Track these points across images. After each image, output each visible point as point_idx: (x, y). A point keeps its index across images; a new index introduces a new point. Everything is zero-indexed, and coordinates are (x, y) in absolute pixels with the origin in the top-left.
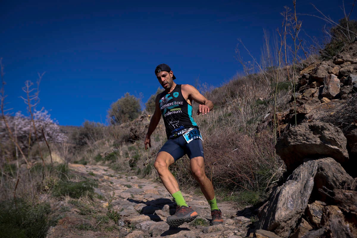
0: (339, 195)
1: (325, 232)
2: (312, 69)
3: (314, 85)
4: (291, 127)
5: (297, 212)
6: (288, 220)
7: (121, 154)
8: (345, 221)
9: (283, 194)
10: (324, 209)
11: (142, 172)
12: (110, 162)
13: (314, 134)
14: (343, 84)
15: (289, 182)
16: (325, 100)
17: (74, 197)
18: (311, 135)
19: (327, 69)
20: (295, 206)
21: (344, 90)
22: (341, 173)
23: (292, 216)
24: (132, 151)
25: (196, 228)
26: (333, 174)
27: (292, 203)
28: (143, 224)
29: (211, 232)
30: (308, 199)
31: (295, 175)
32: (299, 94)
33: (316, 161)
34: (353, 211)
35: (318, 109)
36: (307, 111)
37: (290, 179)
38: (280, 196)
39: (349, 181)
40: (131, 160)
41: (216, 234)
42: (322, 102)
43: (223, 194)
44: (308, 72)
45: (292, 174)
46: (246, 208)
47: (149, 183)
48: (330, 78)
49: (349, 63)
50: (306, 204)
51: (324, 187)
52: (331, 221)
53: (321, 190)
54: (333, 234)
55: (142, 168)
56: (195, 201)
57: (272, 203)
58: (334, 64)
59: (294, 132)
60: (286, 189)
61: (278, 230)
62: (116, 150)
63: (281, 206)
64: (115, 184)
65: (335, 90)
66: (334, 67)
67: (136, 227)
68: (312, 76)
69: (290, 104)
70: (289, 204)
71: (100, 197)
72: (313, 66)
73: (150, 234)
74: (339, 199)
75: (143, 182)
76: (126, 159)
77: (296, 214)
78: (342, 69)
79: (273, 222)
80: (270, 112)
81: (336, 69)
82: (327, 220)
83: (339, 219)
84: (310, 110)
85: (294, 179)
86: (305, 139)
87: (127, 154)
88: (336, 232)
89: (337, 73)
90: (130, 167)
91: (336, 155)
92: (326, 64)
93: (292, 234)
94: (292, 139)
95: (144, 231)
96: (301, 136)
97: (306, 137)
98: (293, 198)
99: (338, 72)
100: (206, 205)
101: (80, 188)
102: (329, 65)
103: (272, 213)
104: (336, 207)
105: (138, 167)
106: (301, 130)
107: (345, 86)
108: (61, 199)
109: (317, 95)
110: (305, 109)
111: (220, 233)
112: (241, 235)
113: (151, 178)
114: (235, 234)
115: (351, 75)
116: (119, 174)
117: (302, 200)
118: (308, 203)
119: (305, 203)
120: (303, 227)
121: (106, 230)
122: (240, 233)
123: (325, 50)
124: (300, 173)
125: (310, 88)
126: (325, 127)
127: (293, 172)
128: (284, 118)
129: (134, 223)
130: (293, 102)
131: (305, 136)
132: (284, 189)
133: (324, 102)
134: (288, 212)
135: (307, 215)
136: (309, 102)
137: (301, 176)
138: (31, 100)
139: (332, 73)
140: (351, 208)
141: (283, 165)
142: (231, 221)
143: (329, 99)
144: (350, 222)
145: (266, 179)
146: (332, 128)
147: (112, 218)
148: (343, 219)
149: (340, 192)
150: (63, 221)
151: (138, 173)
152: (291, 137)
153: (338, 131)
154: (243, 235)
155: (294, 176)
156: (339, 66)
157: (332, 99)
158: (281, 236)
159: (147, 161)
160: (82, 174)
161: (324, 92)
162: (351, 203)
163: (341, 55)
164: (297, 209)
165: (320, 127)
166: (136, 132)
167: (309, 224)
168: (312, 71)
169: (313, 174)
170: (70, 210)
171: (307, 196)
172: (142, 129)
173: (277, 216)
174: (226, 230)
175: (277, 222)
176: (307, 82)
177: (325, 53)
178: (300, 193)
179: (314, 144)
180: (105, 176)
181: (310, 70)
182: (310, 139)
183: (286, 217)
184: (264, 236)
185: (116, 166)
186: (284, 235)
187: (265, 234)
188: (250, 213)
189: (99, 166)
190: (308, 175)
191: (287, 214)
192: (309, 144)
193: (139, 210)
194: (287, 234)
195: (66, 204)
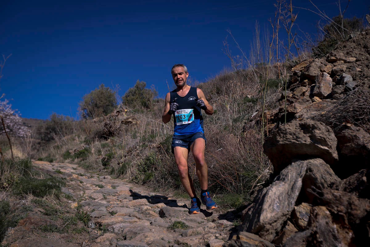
0: (328, 195)
1: (311, 233)
2: (304, 66)
3: (305, 83)
4: (280, 125)
5: (283, 214)
6: (273, 222)
7: (93, 152)
8: (333, 222)
9: (270, 195)
10: (312, 210)
11: (116, 172)
12: (79, 160)
13: (304, 133)
14: (335, 83)
15: (276, 183)
16: (316, 99)
17: (38, 196)
18: (302, 134)
19: (320, 67)
20: (281, 207)
21: (336, 90)
22: (330, 175)
23: (278, 218)
24: (106, 149)
25: (174, 231)
26: (322, 175)
27: (278, 204)
28: (117, 227)
29: (191, 235)
30: (295, 200)
32: (290, 92)
33: (306, 162)
34: (341, 212)
35: (309, 109)
36: (297, 110)
37: (278, 180)
38: (267, 197)
39: (338, 183)
40: (104, 159)
41: (196, 238)
42: (313, 102)
44: (300, 70)
45: (279, 174)
46: (228, 212)
47: (123, 184)
48: (322, 77)
49: (342, 62)
50: (293, 206)
51: (313, 187)
52: (317, 222)
53: (309, 190)
54: (319, 236)
55: (116, 167)
57: (258, 204)
58: (327, 62)
59: (284, 131)
60: (273, 189)
61: (262, 233)
62: (87, 146)
63: (267, 208)
64: (85, 183)
65: (327, 89)
66: (327, 65)
67: (108, 230)
68: (303, 73)
69: (280, 103)
70: (275, 205)
71: (68, 197)
72: (306, 63)
73: (123, 237)
74: (328, 199)
75: (117, 183)
76: (98, 157)
77: (282, 216)
78: (335, 68)
79: (257, 224)
80: (259, 111)
81: (329, 67)
82: (314, 221)
83: (327, 220)
84: (300, 110)
85: (281, 180)
87: (99, 151)
88: (323, 233)
89: (329, 72)
90: (103, 166)
91: (326, 156)
92: (318, 62)
93: (276, 237)
94: (281, 137)
95: (117, 234)
96: (291, 134)
97: (296, 136)
98: (279, 199)
99: (330, 70)
101: (45, 186)
102: (321, 63)
103: (257, 215)
104: (324, 208)
105: (112, 167)
106: (291, 128)
107: (337, 86)
108: (22, 198)
109: (308, 94)
110: (295, 108)
111: (200, 236)
112: (222, 239)
113: (126, 178)
114: (216, 238)
115: (344, 75)
116: (90, 173)
117: (289, 201)
118: (295, 206)
119: (291, 205)
120: (289, 230)
121: (74, 232)
122: (221, 237)
123: (319, 47)
124: (288, 174)
125: (301, 86)
126: (316, 126)
127: (280, 173)
128: (273, 118)
129: (105, 225)
130: (283, 100)
131: (295, 134)
132: (270, 190)
133: (315, 101)
134: (273, 214)
135: (293, 217)
136: (300, 101)
137: (288, 176)
139: (324, 71)
140: (339, 209)
141: (270, 167)
142: (213, 225)
143: (321, 99)
144: (337, 223)
145: (251, 181)
146: (323, 127)
147: (81, 219)
148: (330, 220)
149: (329, 193)
150: (25, 221)
151: (112, 173)
152: (280, 136)
153: (328, 131)
154: (225, 238)
155: (281, 177)
156: (332, 65)
157: (323, 99)
158: (265, 239)
159: (122, 160)
160: (48, 171)
161: (316, 90)
162: (339, 204)
163: (334, 53)
164: (284, 210)
165: (311, 126)
166: (110, 127)
167: (295, 227)
168: (304, 68)
169: (301, 174)
170: (33, 209)
171: (294, 198)
172: (118, 125)
173: (262, 218)
174: (206, 234)
175: (262, 224)
176: (298, 80)
177: (318, 50)
178: (287, 195)
179: (303, 143)
180: (74, 175)
181: (303, 68)
182: (299, 138)
183: (271, 219)
184: (248, 239)
185: (87, 164)
186: (269, 238)
187: (249, 236)
188: (233, 216)
189: (67, 164)
190: (296, 176)
191: (272, 216)
192: (299, 143)
193: (112, 212)
194: (272, 237)
195: (28, 204)
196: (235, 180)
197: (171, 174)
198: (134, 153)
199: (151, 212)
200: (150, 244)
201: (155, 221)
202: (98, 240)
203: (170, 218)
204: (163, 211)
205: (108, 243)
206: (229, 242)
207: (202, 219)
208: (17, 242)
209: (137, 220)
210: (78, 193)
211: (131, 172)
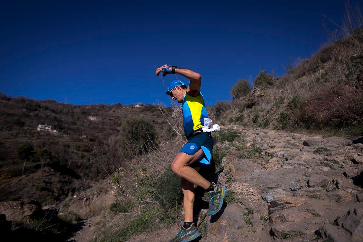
7: (245, 116)
11: (263, 125)
12: (239, 122)
17: (230, 142)
24: (252, 113)
25: (320, 153)
28: (279, 154)
29: (335, 155)
40: (253, 119)
41: (340, 156)
43: (333, 131)
46: (360, 138)
47: (270, 131)
55: (262, 122)
56: (311, 137)
62: (241, 114)
64: (248, 133)
67: (274, 156)
71: (244, 141)
73: (285, 159)
76: (249, 118)
87: (249, 115)
90: (253, 123)
95: (280, 158)
100: (321, 139)
101: (231, 136)
105: (259, 122)
108: (223, 143)
111: (344, 155)
113: (270, 127)
114: (359, 155)
121: (255, 158)
129: (271, 153)
142: (350, 147)
147: (257, 151)
150: (229, 154)
151: (260, 126)
159: (265, 117)
166: (252, 101)
170: (230, 148)
172: (256, 98)
174: (349, 153)
180: (240, 130)
185: (244, 123)
189: (233, 125)
193: (272, 146)
195: (227, 146)
196: (359, 116)
197: (302, 121)
198: (271, 112)
199: (297, 144)
200: (306, 162)
201: (303, 149)
202: (270, 161)
203: (313, 146)
204: (306, 143)
205: (277, 163)
207: (338, 145)
208: (230, 163)
209: (290, 149)
210: (246, 139)
211: (273, 124)
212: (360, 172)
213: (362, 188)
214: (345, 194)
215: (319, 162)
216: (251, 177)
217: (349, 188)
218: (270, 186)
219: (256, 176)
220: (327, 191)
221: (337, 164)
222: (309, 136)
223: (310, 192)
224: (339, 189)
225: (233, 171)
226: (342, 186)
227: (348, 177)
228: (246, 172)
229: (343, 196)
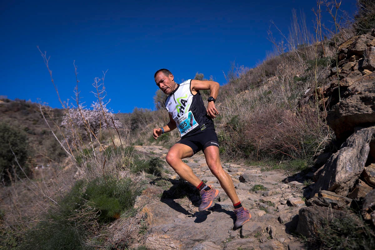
2: (350, 43)
3: (353, 58)
4: (340, 100)
5: (355, 174)
6: (347, 181)
9: (341, 159)
12: (163, 142)
13: (365, 104)
15: (344, 149)
17: (148, 173)
18: (363, 106)
19: (366, 42)
20: (353, 169)
23: (351, 178)
25: (256, 192)
27: (350, 166)
29: (271, 195)
30: (365, 162)
31: (350, 142)
32: (339, 68)
33: (369, 129)
35: (360, 81)
36: (349, 83)
37: (345, 147)
38: (339, 161)
41: (276, 197)
42: (363, 75)
43: (272, 163)
44: (347, 47)
47: (201, 158)
48: (370, 51)
56: (248, 170)
58: (373, 37)
59: (346, 104)
60: (343, 155)
61: (338, 190)
63: (340, 170)
66: (373, 39)
68: (350, 50)
69: (330, 79)
70: (348, 167)
72: (352, 41)
75: (196, 158)
76: (177, 138)
77: (354, 176)
79: (333, 184)
80: (310, 88)
84: (352, 83)
85: (349, 146)
86: (357, 110)
92: (364, 37)
93: (350, 193)
94: (343, 110)
96: (352, 107)
97: (358, 108)
98: (350, 163)
100: (259, 173)
102: (367, 38)
103: (331, 177)
106: (352, 102)
108: (139, 174)
109: (356, 67)
110: (347, 82)
111: (280, 195)
114: (294, 196)
117: (360, 163)
118: (365, 166)
119: (362, 166)
120: (362, 187)
123: (360, 23)
124: (355, 140)
125: (349, 61)
127: (346, 140)
128: (325, 92)
130: (333, 76)
131: (356, 107)
132: (341, 155)
133: (366, 74)
134: (347, 175)
135: (364, 176)
136: (351, 75)
137: (356, 143)
138: (100, 93)
139: (371, 45)
142: (286, 185)
143: (371, 71)
145: (312, 148)
150: (147, 191)
152: (342, 109)
155: (348, 144)
157: (373, 71)
158: (341, 195)
160: (145, 153)
161: (365, 64)
164: (356, 171)
165: (372, 98)
167: (366, 183)
169: (368, 140)
171: (364, 160)
173: (337, 178)
174: (284, 193)
175: (337, 183)
176: (346, 56)
177: (360, 26)
178: (357, 158)
179: (366, 114)
180: (163, 154)
181: (349, 45)
182: (362, 109)
183: (345, 178)
184: (329, 195)
185: (169, 145)
186: (343, 194)
187: (330, 194)
188: (302, 178)
189: (155, 146)
190: (362, 142)
191: (346, 176)
192: (361, 114)
194: (346, 193)
195: (144, 179)
196: (297, 147)
197: (240, 148)
201: (238, 186)
203: (249, 182)
204: (243, 178)
206: (313, 199)
207: (276, 181)
208: (146, 206)
212: (293, 217)
213: (293, 236)
214: (278, 245)
215: (254, 204)
216: (174, 225)
217: (281, 236)
218: (197, 238)
219: (181, 224)
220: (260, 242)
221: (272, 207)
222: (247, 169)
223: (242, 244)
224: (272, 238)
225: (149, 217)
226: (276, 235)
227: (282, 222)
228: (167, 218)
229: (276, 248)
